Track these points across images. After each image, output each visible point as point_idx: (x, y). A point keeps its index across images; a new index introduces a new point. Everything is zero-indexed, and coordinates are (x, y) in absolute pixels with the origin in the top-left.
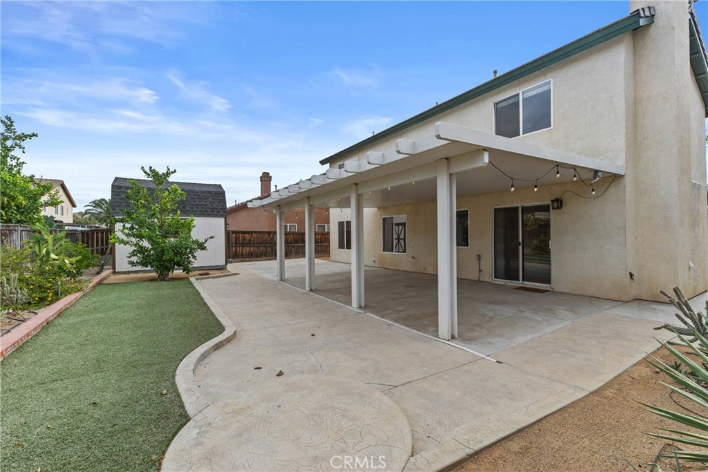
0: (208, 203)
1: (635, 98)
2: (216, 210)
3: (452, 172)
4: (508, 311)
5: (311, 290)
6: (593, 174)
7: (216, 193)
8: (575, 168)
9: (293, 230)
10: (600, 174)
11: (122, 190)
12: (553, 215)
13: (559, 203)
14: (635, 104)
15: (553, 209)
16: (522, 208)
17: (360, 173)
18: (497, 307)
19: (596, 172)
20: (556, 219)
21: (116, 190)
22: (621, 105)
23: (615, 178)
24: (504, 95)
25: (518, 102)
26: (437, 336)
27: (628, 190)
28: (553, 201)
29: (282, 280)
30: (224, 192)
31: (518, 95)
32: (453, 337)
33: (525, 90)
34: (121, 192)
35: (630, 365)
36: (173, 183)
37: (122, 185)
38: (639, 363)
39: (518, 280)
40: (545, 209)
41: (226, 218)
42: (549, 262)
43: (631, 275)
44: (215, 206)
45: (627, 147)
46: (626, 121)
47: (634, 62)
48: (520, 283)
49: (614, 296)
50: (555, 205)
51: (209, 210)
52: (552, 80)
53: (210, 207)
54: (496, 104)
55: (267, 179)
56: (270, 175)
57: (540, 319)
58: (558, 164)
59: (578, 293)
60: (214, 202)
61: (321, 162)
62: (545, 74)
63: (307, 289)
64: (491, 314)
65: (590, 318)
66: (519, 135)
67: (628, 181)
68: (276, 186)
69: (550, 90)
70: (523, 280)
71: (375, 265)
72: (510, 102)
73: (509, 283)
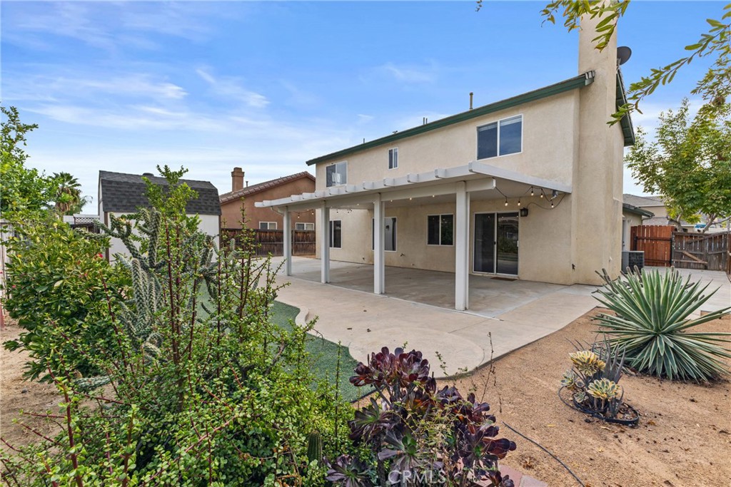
0: (202, 201)
1: (580, 136)
2: (210, 208)
3: (467, 191)
4: (494, 293)
5: (327, 282)
6: (552, 192)
7: (209, 190)
8: (542, 188)
9: (272, 228)
10: (557, 193)
11: (113, 185)
12: (521, 220)
13: (525, 212)
14: (579, 140)
15: (521, 216)
16: (498, 214)
17: (394, 187)
18: (485, 291)
19: (554, 191)
20: (523, 224)
21: (107, 185)
22: (570, 141)
23: (565, 195)
24: (486, 122)
25: (496, 129)
26: (454, 309)
27: (573, 203)
28: (521, 210)
29: (289, 275)
30: (217, 190)
31: (496, 123)
32: (466, 309)
33: (501, 120)
34: (112, 187)
35: (577, 317)
36: (184, 180)
37: (111, 179)
38: (582, 317)
39: (493, 272)
40: (515, 214)
41: (220, 216)
42: (516, 259)
43: (573, 266)
44: (209, 204)
45: (574, 172)
46: (574, 153)
47: (580, 108)
48: (495, 274)
49: (561, 282)
50: (523, 213)
51: (203, 207)
52: (522, 114)
53: (204, 204)
54: (479, 128)
55: (240, 175)
56: (243, 171)
57: (517, 297)
58: (532, 186)
59: (537, 280)
60: (207, 200)
61: (307, 163)
62: (517, 110)
63: (323, 281)
64: (482, 295)
65: (549, 296)
66: (496, 155)
67: (573, 197)
68: (247, 182)
69: (521, 122)
70: (497, 272)
71: (365, 262)
72: (490, 128)
73: (486, 274)
